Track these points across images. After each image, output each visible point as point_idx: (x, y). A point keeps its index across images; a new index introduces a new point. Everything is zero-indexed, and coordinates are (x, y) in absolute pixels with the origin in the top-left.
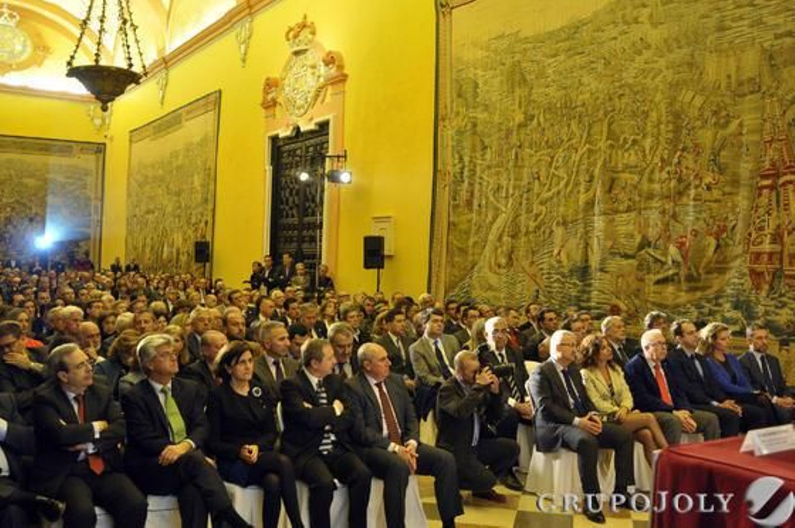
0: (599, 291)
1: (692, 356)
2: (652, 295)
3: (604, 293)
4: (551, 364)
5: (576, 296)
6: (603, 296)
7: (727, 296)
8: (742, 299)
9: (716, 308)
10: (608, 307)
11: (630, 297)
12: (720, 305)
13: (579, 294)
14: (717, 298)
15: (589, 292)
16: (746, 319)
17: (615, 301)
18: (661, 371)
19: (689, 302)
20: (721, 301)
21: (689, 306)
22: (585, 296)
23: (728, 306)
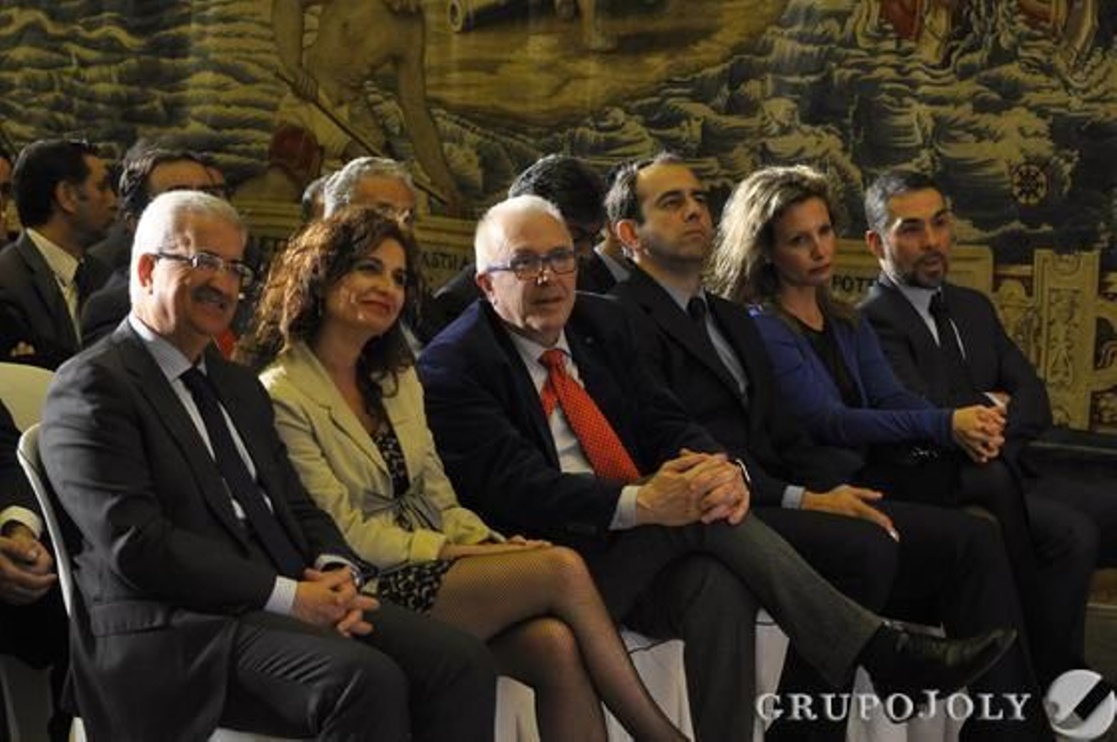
0: (221, 69)
1: (694, 302)
2: (455, 76)
3: (244, 79)
4: (134, 340)
5: (115, 100)
6: (239, 91)
7: (778, 69)
8: (841, 74)
9: (734, 121)
10: (262, 140)
11: (359, 88)
12: (746, 107)
13: (123, 90)
14: (735, 77)
15: (175, 79)
16: (855, 160)
17: (292, 111)
18: (572, 370)
19: (615, 101)
20: (752, 88)
21: (619, 114)
22: (158, 97)
23: (780, 108)
